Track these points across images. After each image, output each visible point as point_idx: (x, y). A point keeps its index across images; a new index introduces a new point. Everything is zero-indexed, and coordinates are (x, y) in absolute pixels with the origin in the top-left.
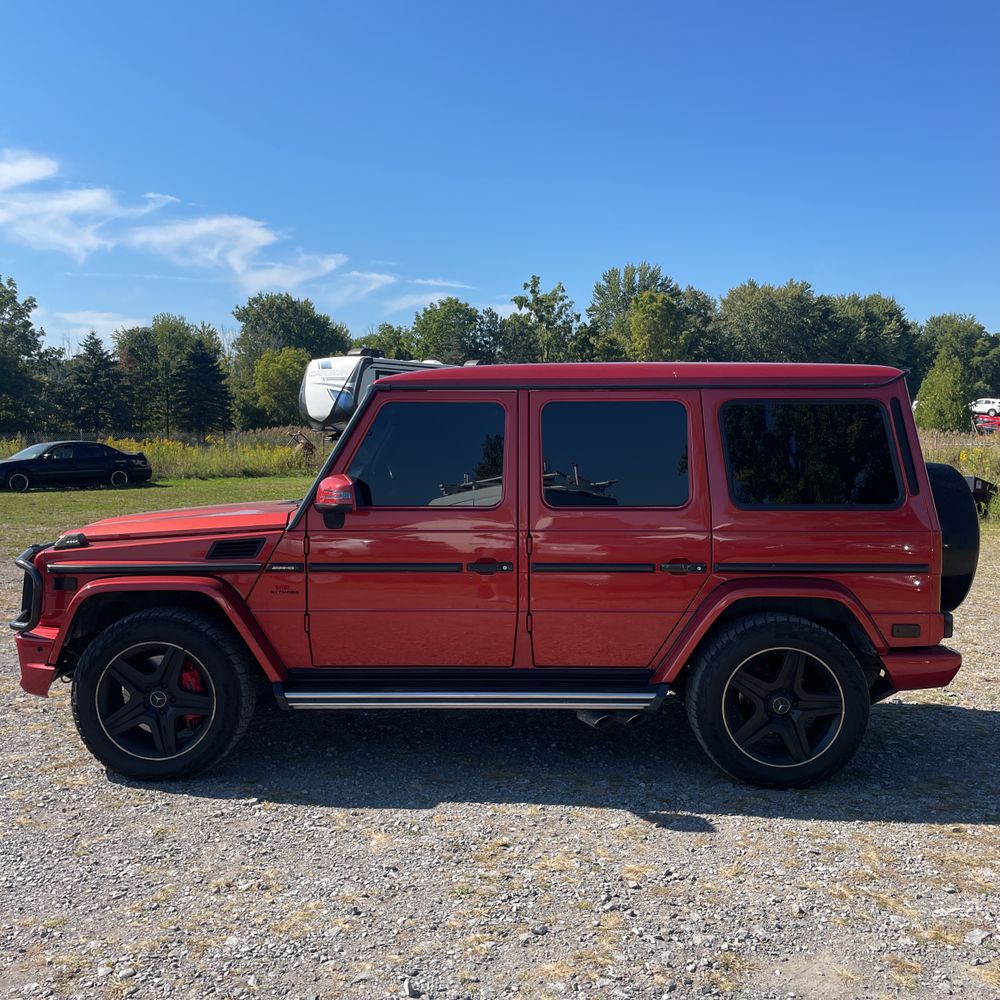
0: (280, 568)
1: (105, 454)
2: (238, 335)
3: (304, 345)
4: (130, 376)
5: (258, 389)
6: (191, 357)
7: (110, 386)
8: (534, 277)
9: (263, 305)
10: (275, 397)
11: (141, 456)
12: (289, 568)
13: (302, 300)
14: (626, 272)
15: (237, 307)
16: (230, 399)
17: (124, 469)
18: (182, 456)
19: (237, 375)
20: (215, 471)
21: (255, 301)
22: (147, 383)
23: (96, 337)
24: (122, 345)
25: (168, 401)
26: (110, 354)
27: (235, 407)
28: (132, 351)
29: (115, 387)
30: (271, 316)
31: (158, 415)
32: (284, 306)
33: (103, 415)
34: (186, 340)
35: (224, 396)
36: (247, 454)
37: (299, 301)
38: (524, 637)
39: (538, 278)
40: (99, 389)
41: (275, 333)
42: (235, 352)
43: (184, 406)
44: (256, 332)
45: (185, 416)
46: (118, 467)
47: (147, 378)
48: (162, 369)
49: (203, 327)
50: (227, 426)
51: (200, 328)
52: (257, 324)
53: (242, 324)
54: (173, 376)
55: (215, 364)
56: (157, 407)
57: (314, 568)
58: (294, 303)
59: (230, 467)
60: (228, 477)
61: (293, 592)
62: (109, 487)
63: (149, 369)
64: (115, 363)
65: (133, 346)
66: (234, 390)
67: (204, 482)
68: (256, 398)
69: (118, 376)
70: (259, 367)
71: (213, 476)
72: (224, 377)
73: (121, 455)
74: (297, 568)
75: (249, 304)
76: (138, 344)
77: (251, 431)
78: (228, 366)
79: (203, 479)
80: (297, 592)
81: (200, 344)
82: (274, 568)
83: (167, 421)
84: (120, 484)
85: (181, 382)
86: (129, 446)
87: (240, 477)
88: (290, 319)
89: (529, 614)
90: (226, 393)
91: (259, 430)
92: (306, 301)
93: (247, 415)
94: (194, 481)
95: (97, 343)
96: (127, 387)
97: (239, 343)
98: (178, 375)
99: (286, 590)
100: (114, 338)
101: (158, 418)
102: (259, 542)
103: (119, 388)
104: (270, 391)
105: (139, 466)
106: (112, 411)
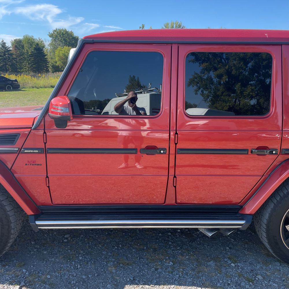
0: (29, 151)
1: (4, 80)
2: (50, 42)
3: (71, 46)
4: (16, 55)
5: (57, 59)
6: (35, 49)
7: (9, 58)
8: (143, 25)
9: (58, 32)
10: (62, 62)
11: (16, 81)
12: (35, 151)
13: (70, 31)
14: (171, 24)
15: (49, 33)
16: (48, 62)
17: (11, 85)
18: (31, 81)
19: (50, 55)
20: (42, 86)
21: (55, 31)
22: (21, 57)
23: (4, 42)
24: (13, 44)
25: (28, 63)
26: (9, 47)
27: (50, 65)
28: (16, 46)
29: (11, 58)
30: (60, 36)
31: (25, 67)
32: (64, 33)
33: (8, 67)
34: (33, 43)
35: (46, 61)
36: (52, 80)
37: (69, 31)
38: (171, 189)
39: (144, 25)
40: (6, 59)
41: (62, 42)
42: (49, 48)
43: (34, 65)
44: (56, 41)
45: (34, 68)
46: (8, 84)
47: (21, 55)
48: (26, 52)
49: (39, 39)
50: (47, 71)
51: (38, 40)
52: (56, 39)
53: (51, 38)
54: (29, 55)
55: (43, 51)
56: (25, 65)
57: (49, 151)
58: (67, 32)
59: (46, 85)
60: (46, 88)
61: (38, 165)
62: (6, 91)
63: (22, 52)
64: (11, 50)
65: (16, 44)
66: (49, 60)
67: (38, 89)
68: (56, 62)
69: (12, 55)
70: (57, 53)
71: (41, 88)
72: (46, 55)
73: (9, 80)
74: (40, 151)
75: (53, 32)
76: (18, 44)
77: (55, 73)
78: (48, 52)
79: (38, 88)
80: (41, 165)
81: (38, 44)
82: (26, 151)
83: (28, 69)
84: (9, 89)
85: (32, 57)
86: (13, 77)
87: (50, 88)
88: (66, 37)
89: (175, 177)
90: (47, 60)
91: (57, 73)
92: (71, 31)
93: (53, 68)
94: (35, 89)
95: (4, 43)
96: (15, 58)
97: (51, 45)
98: (31, 54)
99: (34, 163)
100: (11, 42)
101: (26, 68)
102: (16, 136)
103: (12, 58)
104: (60, 60)
105: (16, 84)
106: (11, 66)
